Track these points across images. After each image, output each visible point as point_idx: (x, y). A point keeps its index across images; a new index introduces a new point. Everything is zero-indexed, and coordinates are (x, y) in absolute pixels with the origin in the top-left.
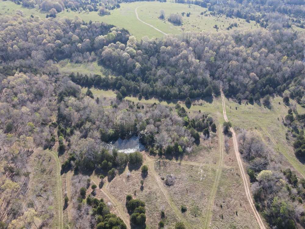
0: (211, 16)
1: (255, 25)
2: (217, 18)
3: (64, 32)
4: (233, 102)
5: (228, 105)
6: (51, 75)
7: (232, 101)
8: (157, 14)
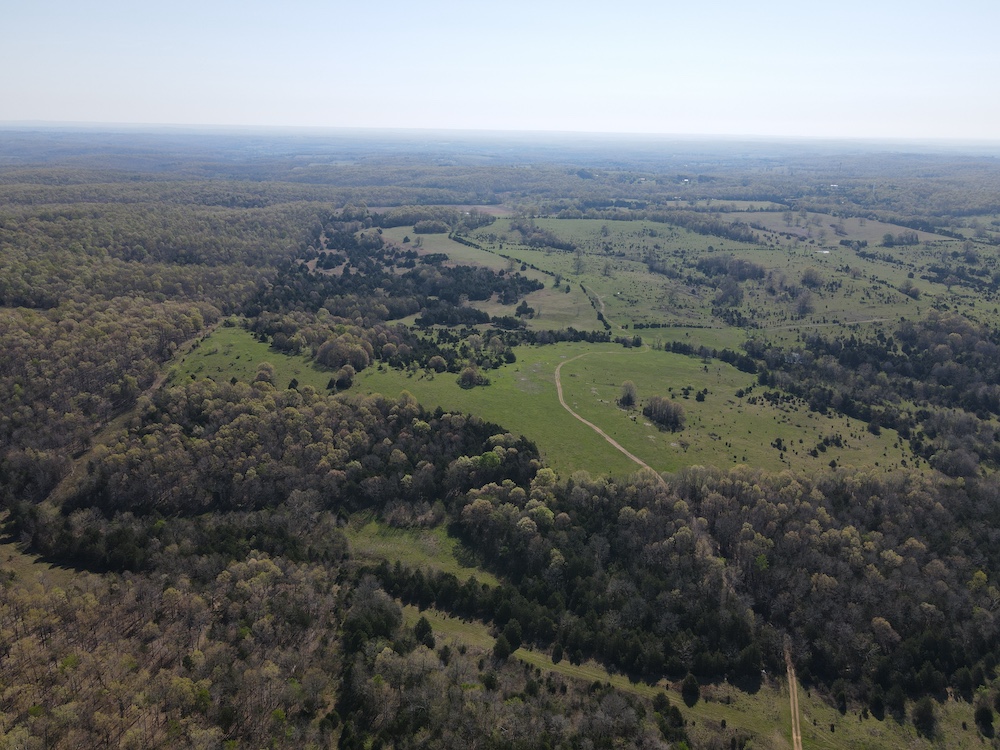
0: (767, 403)
1: (896, 446)
2: (784, 413)
3: (372, 435)
4: (824, 705)
5: (809, 716)
6: (328, 560)
7: (820, 702)
8: (612, 387)
